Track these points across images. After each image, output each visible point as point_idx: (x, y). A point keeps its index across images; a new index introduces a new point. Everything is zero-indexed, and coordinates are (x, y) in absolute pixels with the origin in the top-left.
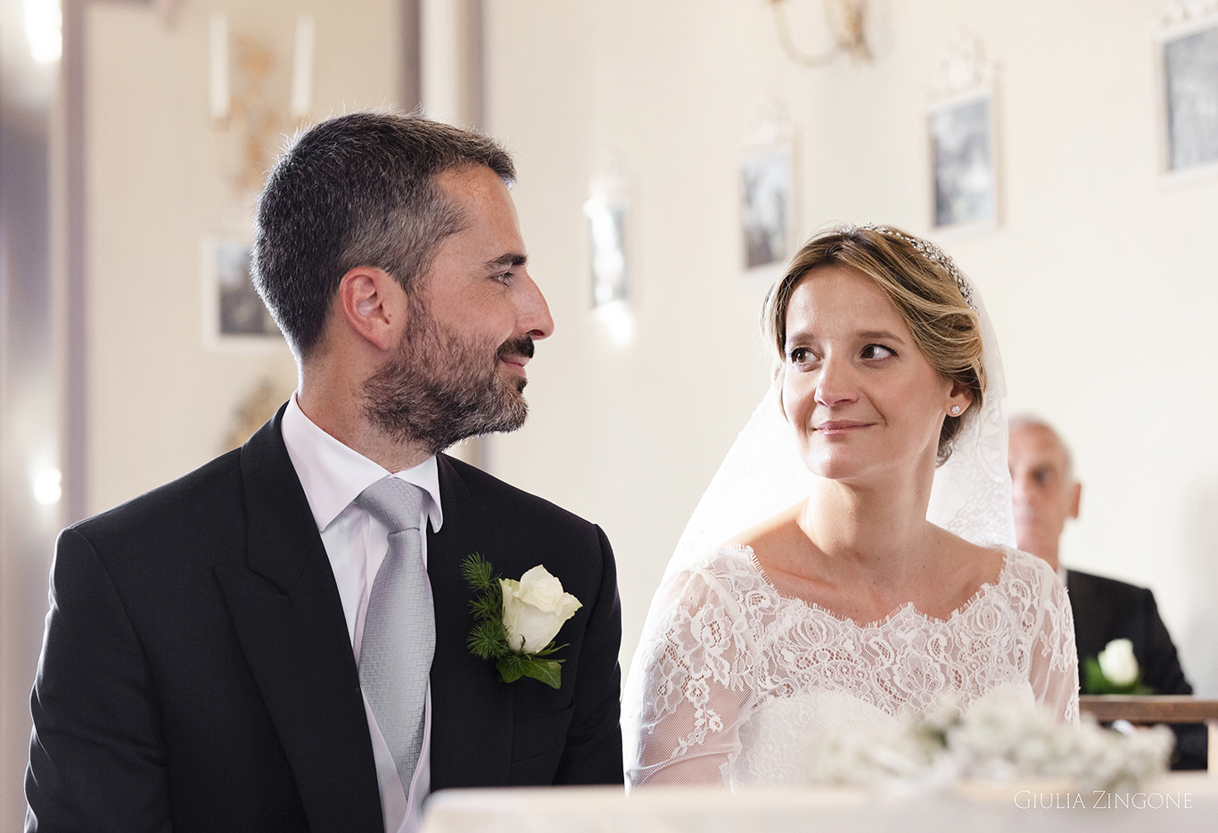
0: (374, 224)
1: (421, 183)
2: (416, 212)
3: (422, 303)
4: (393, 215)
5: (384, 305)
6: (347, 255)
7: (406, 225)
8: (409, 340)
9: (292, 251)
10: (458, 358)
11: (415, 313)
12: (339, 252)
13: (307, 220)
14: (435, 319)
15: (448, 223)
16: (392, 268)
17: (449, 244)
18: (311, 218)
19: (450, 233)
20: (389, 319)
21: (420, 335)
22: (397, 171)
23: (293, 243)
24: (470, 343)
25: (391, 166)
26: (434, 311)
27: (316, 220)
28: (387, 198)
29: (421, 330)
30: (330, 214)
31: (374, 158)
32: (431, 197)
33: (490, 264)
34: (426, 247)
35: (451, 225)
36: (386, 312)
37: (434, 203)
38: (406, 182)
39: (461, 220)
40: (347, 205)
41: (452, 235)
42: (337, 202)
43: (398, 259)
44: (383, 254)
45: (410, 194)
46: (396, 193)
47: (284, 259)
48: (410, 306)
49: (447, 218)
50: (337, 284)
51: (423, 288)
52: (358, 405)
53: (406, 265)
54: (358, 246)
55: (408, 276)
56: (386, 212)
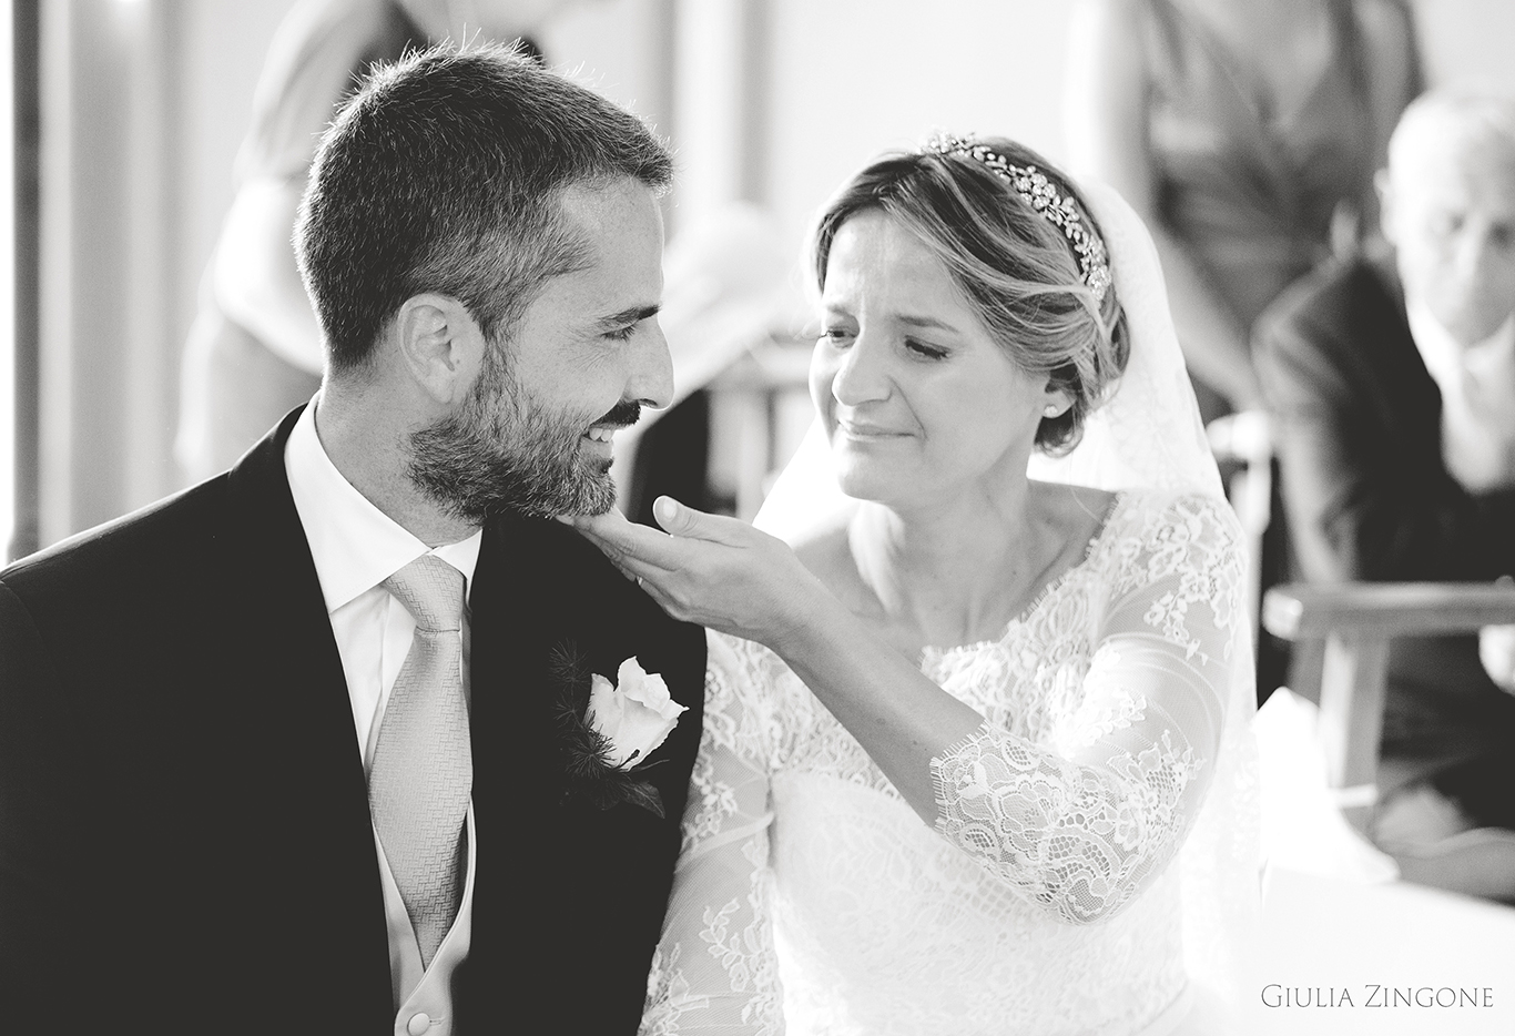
0: (461, 243)
1: (535, 202)
2: (521, 237)
3: (504, 357)
4: (489, 237)
5: (453, 345)
6: (418, 273)
7: (503, 253)
8: (478, 399)
9: (347, 244)
10: (538, 435)
11: (491, 368)
12: (408, 266)
13: (376, 211)
14: (517, 380)
15: (561, 258)
16: (474, 304)
17: (556, 287)
18: (381, 211)
19: (561, 273)
20: (456, 366)
21: (493, 395)
22: (506, 180)
23: (351, 234)
24: (557, 417)
25: (500, 171)
26: (517, 369)
27: (387, 215)
28: (486, 213)
29: (495, 390)
30: (407, 214)
31: (480, 155)
32: (545, 224)
33: (605, 321)
34: (523, 287)
35: (564, 261)
36: (454, 355)
37: (548, 230)
38: (515, 198)
39: (579, 257)
40: (431, 209)
41: (563, 275)
42: (418, 200)
43: (482, 295)
44: (464, 283)
45: (519, 214)
46: (499, 209)
47: (334, 249)
48: (487, 356)
49: (561, 252)
50: (397, 306)
51: (509, 338)
52: (402, 462)
53: (492, 303)
54: (432, 266)
55: (491, 318)
56: (481, 233)
